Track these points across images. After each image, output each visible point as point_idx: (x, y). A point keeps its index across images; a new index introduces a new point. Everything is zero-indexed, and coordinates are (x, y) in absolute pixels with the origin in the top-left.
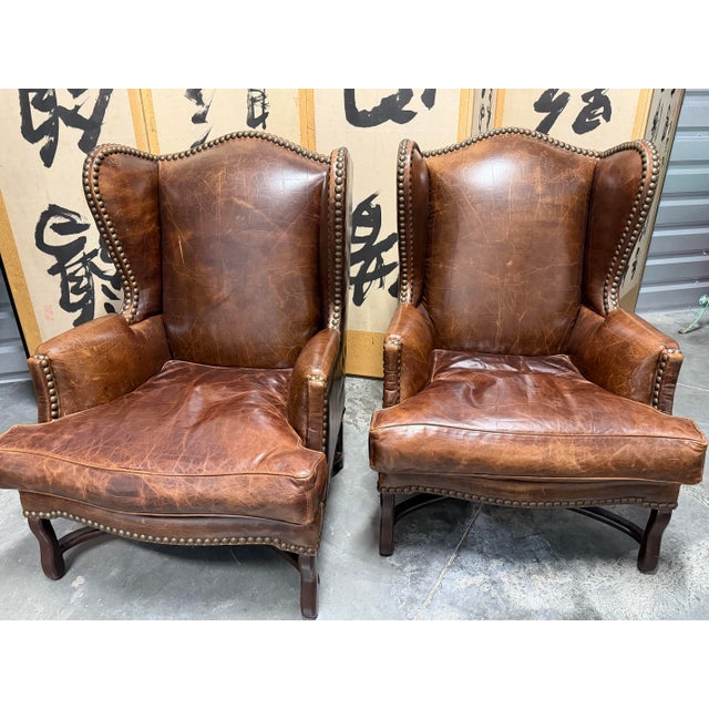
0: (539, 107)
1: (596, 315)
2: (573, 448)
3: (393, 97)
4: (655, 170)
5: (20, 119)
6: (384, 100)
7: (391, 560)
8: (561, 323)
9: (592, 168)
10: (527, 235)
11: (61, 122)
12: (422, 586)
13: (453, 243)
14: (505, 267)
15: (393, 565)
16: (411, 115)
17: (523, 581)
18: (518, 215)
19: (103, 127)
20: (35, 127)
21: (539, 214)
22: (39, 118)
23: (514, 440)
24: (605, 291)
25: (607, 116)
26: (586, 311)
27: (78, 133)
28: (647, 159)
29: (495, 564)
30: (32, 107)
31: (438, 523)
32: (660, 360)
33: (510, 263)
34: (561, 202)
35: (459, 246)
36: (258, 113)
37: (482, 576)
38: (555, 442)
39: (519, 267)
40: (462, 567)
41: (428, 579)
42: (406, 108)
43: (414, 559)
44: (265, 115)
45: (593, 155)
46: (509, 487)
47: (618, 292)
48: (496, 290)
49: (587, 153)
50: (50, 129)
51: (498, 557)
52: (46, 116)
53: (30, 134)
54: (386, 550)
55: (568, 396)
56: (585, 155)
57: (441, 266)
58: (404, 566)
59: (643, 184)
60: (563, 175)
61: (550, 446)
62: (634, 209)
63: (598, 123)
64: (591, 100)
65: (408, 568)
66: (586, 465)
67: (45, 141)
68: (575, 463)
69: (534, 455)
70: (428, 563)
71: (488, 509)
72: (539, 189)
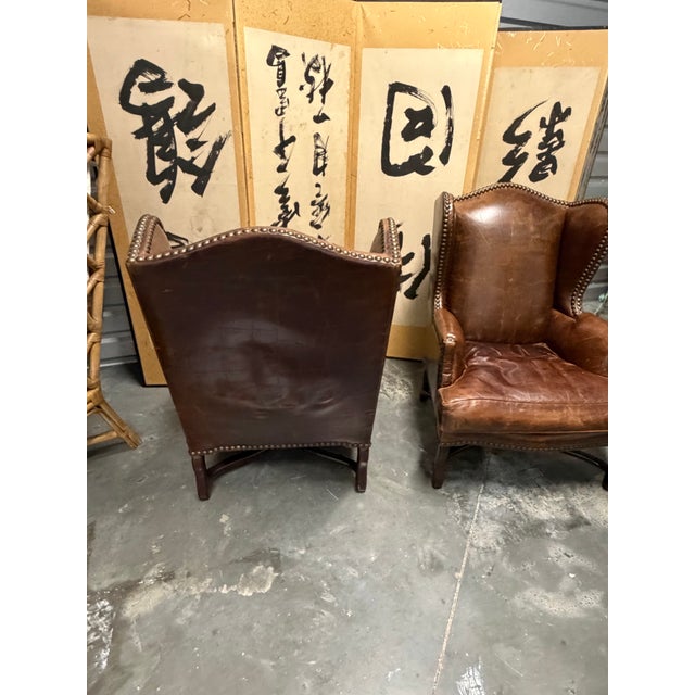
0: (506, 161)
1: (566, 317)
2: (578, 412)
3: (419, 155)
5: (145, 166)
6: (411, 157)
7: (442, 491)
8: (540, 321)
10: (523, 261)
11: (179, 169)
12: (468, 508)
14: (508, 282)
15: (444, 494)
16: (431, 169)
17: (533, 501)
18: (517, 247)
19: (212, 175)
20: (158, 173)
21: (532, 247)
22: (161, 165)
23: (541, 408)
24: (573, 300)
25: (554, 170)
26: (557, 313)
27: (192, 178)
29: (511, 490)
30: (156, 157)
31: (465, 463)
34: (546, 238)
35: (476, 267)
36: (320, 164)
37: (505, 498)
38: (567, 408)
39: (518, 283)
40: (490, 493)
41: (470, 502)
42: (427, 164)
43: (457, 490)
44: (325, 166)
45: (564, 204)
46: (533, 439)
48: (502, 299)
49: (560, 202)
50: (170, 174)
51: (511, 484)
52: (167, 164)
53: (153, 178)
54: (437, 485)
55: (565, 375)
56: (559, 204)
57: (462, 280)
58: (452, 494)
60: (547, 219)
61: (565, 411)
63: (547, 175)
64: (543, 159)
65: (455, 496)
66: (587, 423)
67: (165, 183)
69: (554, 417)
70: (467, 492)
71: (496, 452)
72: (532, 229)
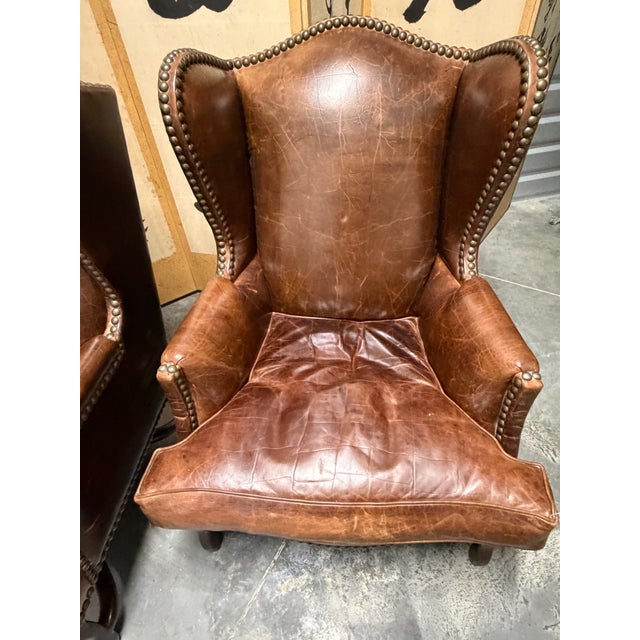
1: (450, 276)
2: (384, 520)
4: (538, 94)
7: (216, 556)
9: (456, 78)
10: (365, 183)
13: (277, 192)
14: (339, 224)
15: (217, 563)
17: (347, 583)
18: (352, 157)
21: (380, 154)
24: (461, 249)
28: (530, 75)
32: (511, 382)
33: (345, 220)
34: (410, 136)
37: (306, 575)
38: (361, 512)
39: (356, 224)
40: (288, 563)
45: (460, 55)
47: (476, 251)
48: (331, 252)
49: (452, 54)
56: (449, 56)
58: (228, 564)
59: (518, 118)
60: (414, 94)
61: (356, 518)
62: (504, 154)
65: (233, 567)
66: (401, 535)
68: (386, 534)
69: (335, 528)
72: (380, 118)
